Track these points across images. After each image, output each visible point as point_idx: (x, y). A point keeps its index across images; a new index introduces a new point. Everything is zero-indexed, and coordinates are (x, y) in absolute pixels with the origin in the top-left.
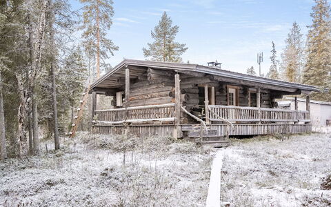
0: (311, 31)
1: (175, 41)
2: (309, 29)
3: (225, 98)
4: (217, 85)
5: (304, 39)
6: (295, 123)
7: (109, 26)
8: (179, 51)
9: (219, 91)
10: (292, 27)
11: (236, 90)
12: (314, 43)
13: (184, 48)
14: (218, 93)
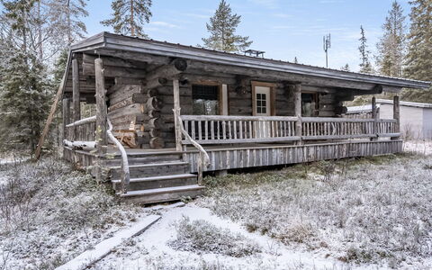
0: (415, 9)
1: (235, 34)
2: (413, 6)
3: (248, 102)
4: (232, 81)
5: (408, 23)
6: (371, 139)
7: (147, 18)
8: (240, 46)
9: (236, 91)
10: (392, 8)
11: (271, 88)
12: (419, 24)
13: (247, 42)
14: (233, 95)
